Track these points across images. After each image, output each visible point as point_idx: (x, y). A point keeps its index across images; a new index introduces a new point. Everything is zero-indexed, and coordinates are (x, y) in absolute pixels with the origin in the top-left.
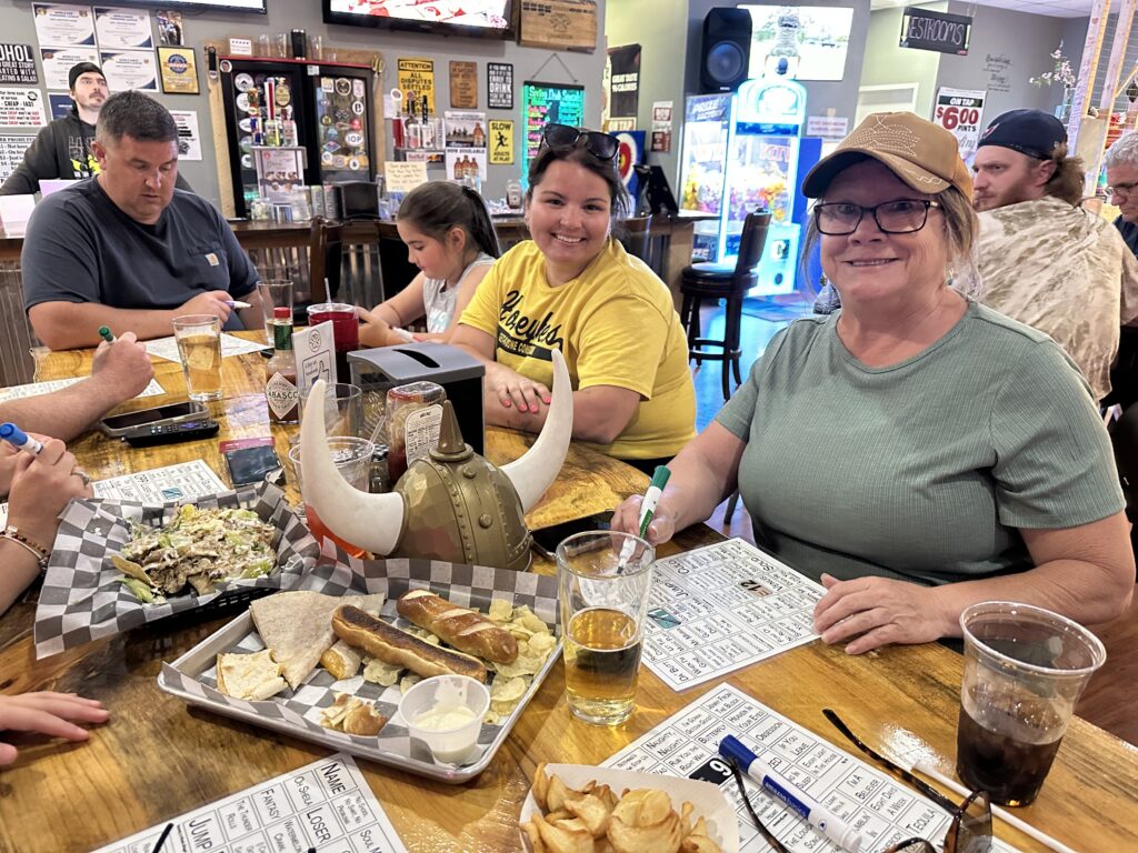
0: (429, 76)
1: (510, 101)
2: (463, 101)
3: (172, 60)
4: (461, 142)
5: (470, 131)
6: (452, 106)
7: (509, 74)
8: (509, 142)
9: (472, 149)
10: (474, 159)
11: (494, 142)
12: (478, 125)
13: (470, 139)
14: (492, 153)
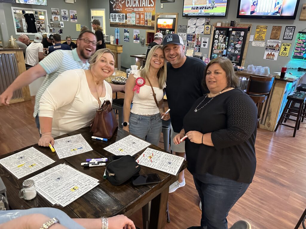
0: (265, 30)
1: (291, 38)
2: (275, 37)
3: (206, 28)
4: (270, 49)
5: (275, 46)
6: (270, 39)
7: (294, 29)
8: (288, 50)
9: (274, 51)
10: (274, 54)
11: (282, 49)
12: (278, 44)
13: (274, 48)
14: (281, 52)
